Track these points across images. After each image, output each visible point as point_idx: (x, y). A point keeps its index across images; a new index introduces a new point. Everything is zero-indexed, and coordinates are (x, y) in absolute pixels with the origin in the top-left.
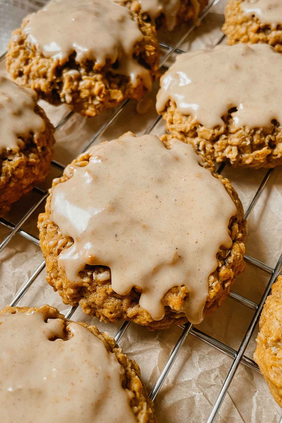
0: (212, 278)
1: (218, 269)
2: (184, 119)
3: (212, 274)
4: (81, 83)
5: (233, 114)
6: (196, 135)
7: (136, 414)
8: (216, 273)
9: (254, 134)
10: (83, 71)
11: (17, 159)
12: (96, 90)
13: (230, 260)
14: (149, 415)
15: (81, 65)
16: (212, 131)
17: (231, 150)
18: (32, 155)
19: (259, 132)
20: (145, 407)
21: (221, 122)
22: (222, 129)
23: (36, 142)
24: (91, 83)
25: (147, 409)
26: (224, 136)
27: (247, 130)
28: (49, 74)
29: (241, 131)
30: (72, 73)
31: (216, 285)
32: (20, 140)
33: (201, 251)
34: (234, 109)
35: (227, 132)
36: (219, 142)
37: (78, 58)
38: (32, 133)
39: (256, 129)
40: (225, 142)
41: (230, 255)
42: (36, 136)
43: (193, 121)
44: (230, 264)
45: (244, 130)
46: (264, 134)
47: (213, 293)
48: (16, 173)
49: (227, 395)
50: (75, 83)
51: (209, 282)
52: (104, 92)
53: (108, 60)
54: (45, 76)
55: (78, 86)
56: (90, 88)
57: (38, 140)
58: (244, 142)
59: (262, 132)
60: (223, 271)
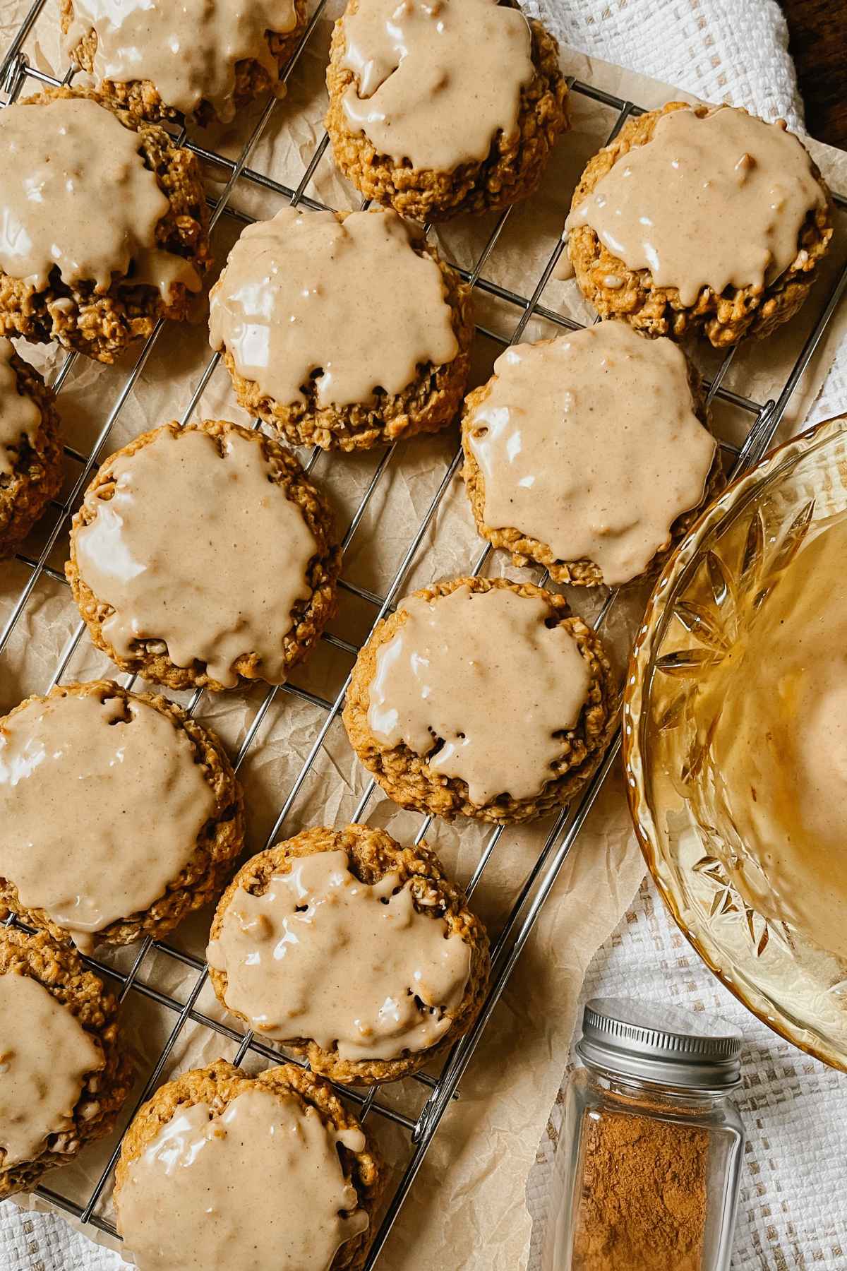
0: (287, 640)
1: (294, 628)
2: (248, 386)
3: (287, 635)
4: (80, 320)
5: (318, 381)
6: (269, 411)
7: (212, 786)
8: (292, 633)
9: (350, 411)
10: (77, 297)
11: (14, 485)
12: (106, 331)
13: (310, 614)
14: (225, 783)
15: (72, 288)
16: (289, 410)
17: (322, 434)
18: (32, 469)
19: (356, 409)
20: (221, 778)
21: (300, 397)
22: (304, 407)
23: (34, 447)
24: (95, 320)
25: (225, 778)
26: (309, 416)
27: (338, 410)
28: (24, 307)
29: (329, 411)
30: (62, 304)
31: (293, 647)
32: (11, 453)
33: (271, 611)
34: (318, 372)
35: (312, 408)
36: (303, 423)
37: (66, 278)
38: (24, 435)
39: (351, 406)
40: (311, 423)
41: (310, 608)
42: (31, 439)
43: (261, 394)
44: (309, 619)
45: (334, 410)
46: (364, 410)
47: (289, 656)
48: (19, 504)
49: (322, 748)
50: (70, 320)
51: (283, 644)
52: (118, 333)
53: (114, 275)
54: (17, 309)
55: (75, 323)
56: (96, 327)
57: (36, 443)
58: (337, 426)
59: (360, 409)
60: (300, 630)
